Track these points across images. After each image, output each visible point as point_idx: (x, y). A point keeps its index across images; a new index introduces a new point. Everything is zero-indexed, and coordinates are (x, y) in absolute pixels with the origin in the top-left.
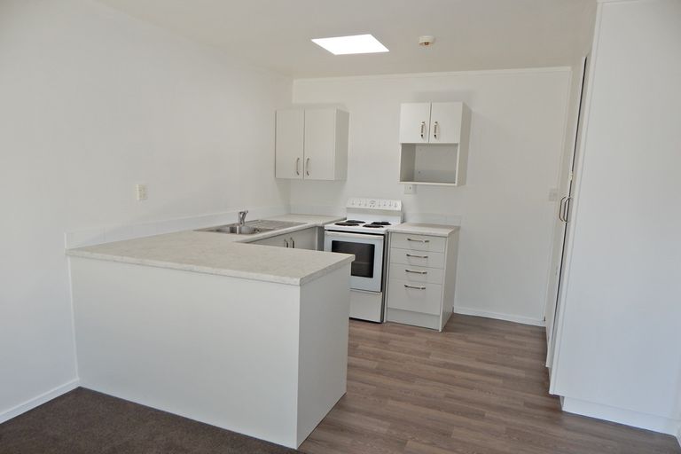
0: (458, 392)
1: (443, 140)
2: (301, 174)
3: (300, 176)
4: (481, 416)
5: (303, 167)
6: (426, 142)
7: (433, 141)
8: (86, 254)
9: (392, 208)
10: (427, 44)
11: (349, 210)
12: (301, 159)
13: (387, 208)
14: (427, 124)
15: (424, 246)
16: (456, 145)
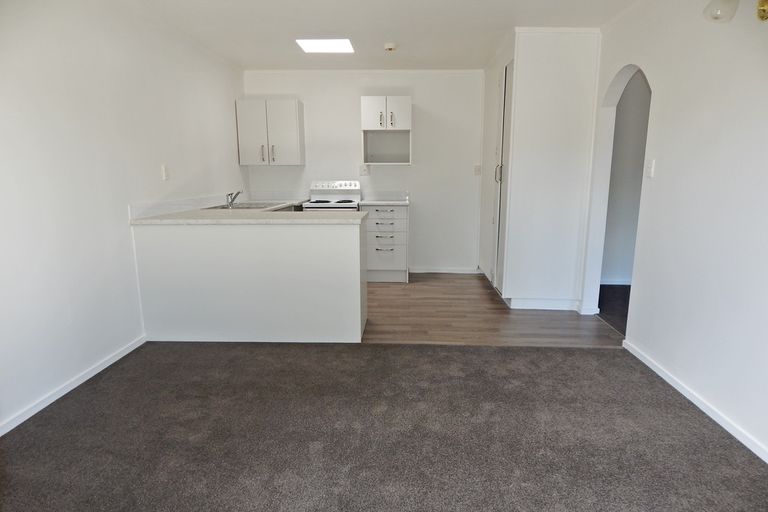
0: (440, 309)
1: (398, 127)
2: (266, 159)
3: (266, 162)
4: (465, 317)
5: (268, 153)
6: (384, 129)
7: (390, 128)
8: (158, 221)
9: (353, 188)
10: (390, 49)
11: (312, 192)
12: (266, 146)
13: (348, 188)
14: (384, 114)
15: (388, 215)
16: (408, 131)
